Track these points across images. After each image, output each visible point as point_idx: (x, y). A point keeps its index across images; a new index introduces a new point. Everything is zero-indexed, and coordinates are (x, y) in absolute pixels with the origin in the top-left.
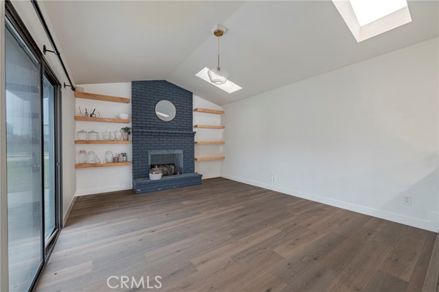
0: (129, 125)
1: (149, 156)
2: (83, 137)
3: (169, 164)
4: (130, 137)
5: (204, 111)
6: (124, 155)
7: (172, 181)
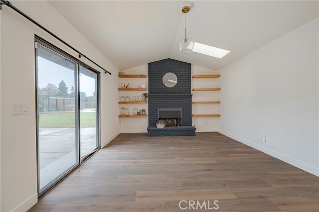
0: (147, 92)
1: (158, 112)
2: (123, 100)
3: (173, 119)
4: (147, 99)
5: (200, 77)
6: (143, 111)
7: (171, 130)
